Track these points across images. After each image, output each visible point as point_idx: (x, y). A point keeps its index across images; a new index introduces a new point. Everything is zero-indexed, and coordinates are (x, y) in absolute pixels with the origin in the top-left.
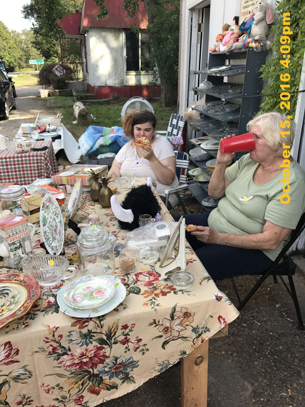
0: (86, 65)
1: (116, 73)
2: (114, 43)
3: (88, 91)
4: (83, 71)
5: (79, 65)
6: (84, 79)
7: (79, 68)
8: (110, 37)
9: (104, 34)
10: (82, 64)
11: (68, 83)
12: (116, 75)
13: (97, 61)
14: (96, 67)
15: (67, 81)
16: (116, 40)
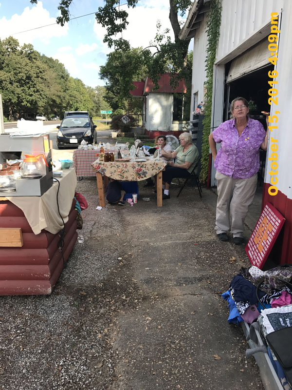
0: (145, 116)
1: (165, 122)
2: (165, 103)
3: (145, 134)
4: (143, 120)
5: (140, 116)
6: (143, 126)
7: (140, 118)
8: (163, 99)
9: (159, 96)
10: (142, 115)
11: (132, 128)
12: (165, 123)
13: (152, 114)
14: (152, 118)
15: (131, 127)
16: (167, 100)
